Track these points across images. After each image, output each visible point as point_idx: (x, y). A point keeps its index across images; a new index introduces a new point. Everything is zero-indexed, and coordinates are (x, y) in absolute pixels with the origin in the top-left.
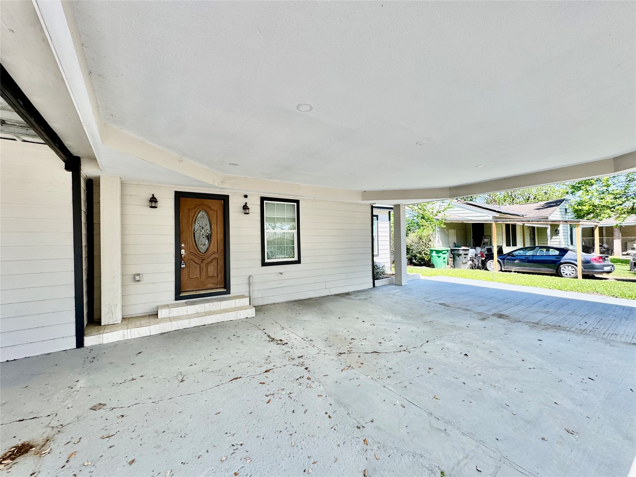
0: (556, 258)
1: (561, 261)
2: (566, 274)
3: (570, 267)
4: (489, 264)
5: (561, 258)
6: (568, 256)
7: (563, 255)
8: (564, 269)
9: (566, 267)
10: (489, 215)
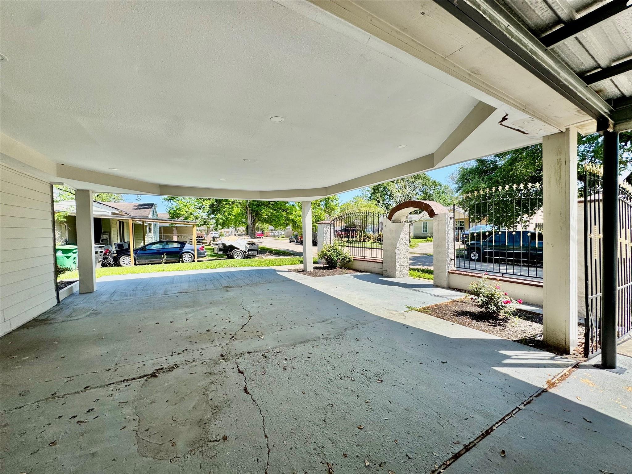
0: (179, 249)
1: (183, 251)
2: (186, 261)
3: (188, 255)
4: (122, 260)
5: (183, 249)
6: (187, 247)
7: (183, 247)
8: (185, 257)
9: (186, 255)
10: (107, 211)
